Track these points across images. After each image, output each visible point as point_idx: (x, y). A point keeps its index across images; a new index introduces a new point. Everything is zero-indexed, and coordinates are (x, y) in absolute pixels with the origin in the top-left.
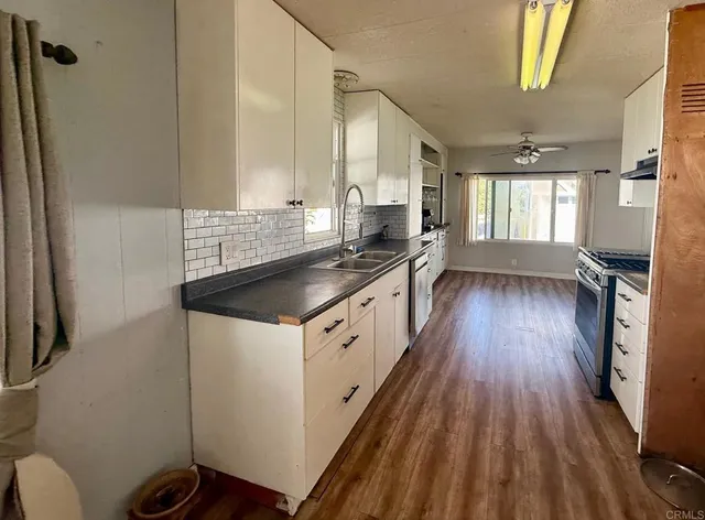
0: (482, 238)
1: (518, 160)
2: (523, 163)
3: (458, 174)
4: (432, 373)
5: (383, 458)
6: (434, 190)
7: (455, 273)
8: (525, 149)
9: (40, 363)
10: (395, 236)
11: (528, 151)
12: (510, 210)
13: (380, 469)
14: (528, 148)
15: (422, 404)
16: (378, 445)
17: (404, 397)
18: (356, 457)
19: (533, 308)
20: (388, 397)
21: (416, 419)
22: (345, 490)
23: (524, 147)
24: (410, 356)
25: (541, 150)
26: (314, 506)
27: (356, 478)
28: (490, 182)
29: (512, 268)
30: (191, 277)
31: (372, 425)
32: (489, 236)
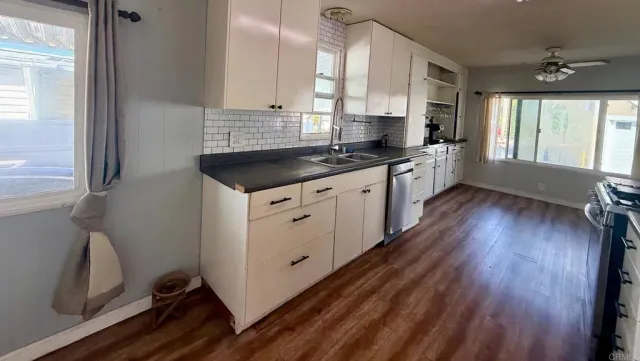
0: (502, 156)
1: (540, 78)
2: (548, 80)
3: (477, 93)
4: (397, 270)
5: (319, 322)
6: (448, 107)
7: (469, 188)
8: (551, 66)
9: (106, 183)
10: (394, 144)
11: (553, 68)
12: (538, 131)
13: (311, 331)
14: (556, 64)
15: (374, 292)
16: (319, 311)
17: (361, 282)
18: (300, 313)
19: (548, 240)
20: (347, 277)
21: (361, 304)
22: (280, 333)
23: (549, 64)
24: (384, 250)
25: (571, 65)
26: (253, 334)
27: (291, 329)
28: (515, 102)
29: (539, 192)
30: (207, 151)
31: (323, 294)
32: (510, 156)
